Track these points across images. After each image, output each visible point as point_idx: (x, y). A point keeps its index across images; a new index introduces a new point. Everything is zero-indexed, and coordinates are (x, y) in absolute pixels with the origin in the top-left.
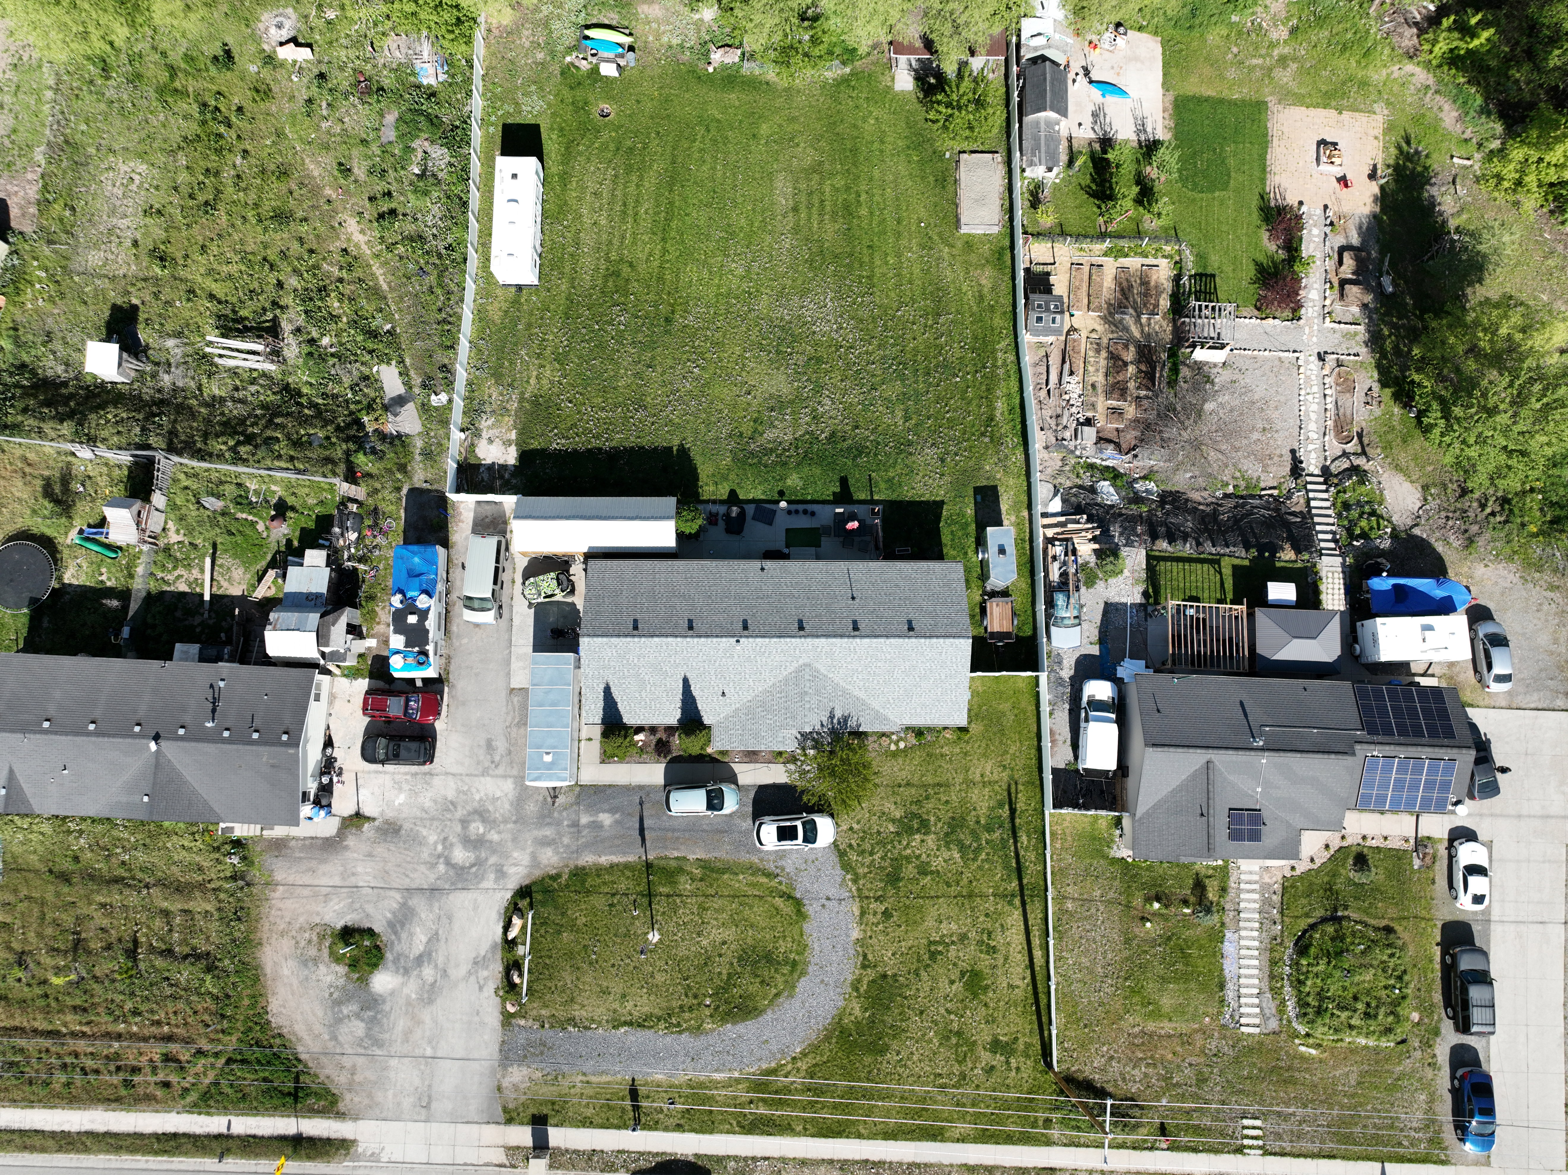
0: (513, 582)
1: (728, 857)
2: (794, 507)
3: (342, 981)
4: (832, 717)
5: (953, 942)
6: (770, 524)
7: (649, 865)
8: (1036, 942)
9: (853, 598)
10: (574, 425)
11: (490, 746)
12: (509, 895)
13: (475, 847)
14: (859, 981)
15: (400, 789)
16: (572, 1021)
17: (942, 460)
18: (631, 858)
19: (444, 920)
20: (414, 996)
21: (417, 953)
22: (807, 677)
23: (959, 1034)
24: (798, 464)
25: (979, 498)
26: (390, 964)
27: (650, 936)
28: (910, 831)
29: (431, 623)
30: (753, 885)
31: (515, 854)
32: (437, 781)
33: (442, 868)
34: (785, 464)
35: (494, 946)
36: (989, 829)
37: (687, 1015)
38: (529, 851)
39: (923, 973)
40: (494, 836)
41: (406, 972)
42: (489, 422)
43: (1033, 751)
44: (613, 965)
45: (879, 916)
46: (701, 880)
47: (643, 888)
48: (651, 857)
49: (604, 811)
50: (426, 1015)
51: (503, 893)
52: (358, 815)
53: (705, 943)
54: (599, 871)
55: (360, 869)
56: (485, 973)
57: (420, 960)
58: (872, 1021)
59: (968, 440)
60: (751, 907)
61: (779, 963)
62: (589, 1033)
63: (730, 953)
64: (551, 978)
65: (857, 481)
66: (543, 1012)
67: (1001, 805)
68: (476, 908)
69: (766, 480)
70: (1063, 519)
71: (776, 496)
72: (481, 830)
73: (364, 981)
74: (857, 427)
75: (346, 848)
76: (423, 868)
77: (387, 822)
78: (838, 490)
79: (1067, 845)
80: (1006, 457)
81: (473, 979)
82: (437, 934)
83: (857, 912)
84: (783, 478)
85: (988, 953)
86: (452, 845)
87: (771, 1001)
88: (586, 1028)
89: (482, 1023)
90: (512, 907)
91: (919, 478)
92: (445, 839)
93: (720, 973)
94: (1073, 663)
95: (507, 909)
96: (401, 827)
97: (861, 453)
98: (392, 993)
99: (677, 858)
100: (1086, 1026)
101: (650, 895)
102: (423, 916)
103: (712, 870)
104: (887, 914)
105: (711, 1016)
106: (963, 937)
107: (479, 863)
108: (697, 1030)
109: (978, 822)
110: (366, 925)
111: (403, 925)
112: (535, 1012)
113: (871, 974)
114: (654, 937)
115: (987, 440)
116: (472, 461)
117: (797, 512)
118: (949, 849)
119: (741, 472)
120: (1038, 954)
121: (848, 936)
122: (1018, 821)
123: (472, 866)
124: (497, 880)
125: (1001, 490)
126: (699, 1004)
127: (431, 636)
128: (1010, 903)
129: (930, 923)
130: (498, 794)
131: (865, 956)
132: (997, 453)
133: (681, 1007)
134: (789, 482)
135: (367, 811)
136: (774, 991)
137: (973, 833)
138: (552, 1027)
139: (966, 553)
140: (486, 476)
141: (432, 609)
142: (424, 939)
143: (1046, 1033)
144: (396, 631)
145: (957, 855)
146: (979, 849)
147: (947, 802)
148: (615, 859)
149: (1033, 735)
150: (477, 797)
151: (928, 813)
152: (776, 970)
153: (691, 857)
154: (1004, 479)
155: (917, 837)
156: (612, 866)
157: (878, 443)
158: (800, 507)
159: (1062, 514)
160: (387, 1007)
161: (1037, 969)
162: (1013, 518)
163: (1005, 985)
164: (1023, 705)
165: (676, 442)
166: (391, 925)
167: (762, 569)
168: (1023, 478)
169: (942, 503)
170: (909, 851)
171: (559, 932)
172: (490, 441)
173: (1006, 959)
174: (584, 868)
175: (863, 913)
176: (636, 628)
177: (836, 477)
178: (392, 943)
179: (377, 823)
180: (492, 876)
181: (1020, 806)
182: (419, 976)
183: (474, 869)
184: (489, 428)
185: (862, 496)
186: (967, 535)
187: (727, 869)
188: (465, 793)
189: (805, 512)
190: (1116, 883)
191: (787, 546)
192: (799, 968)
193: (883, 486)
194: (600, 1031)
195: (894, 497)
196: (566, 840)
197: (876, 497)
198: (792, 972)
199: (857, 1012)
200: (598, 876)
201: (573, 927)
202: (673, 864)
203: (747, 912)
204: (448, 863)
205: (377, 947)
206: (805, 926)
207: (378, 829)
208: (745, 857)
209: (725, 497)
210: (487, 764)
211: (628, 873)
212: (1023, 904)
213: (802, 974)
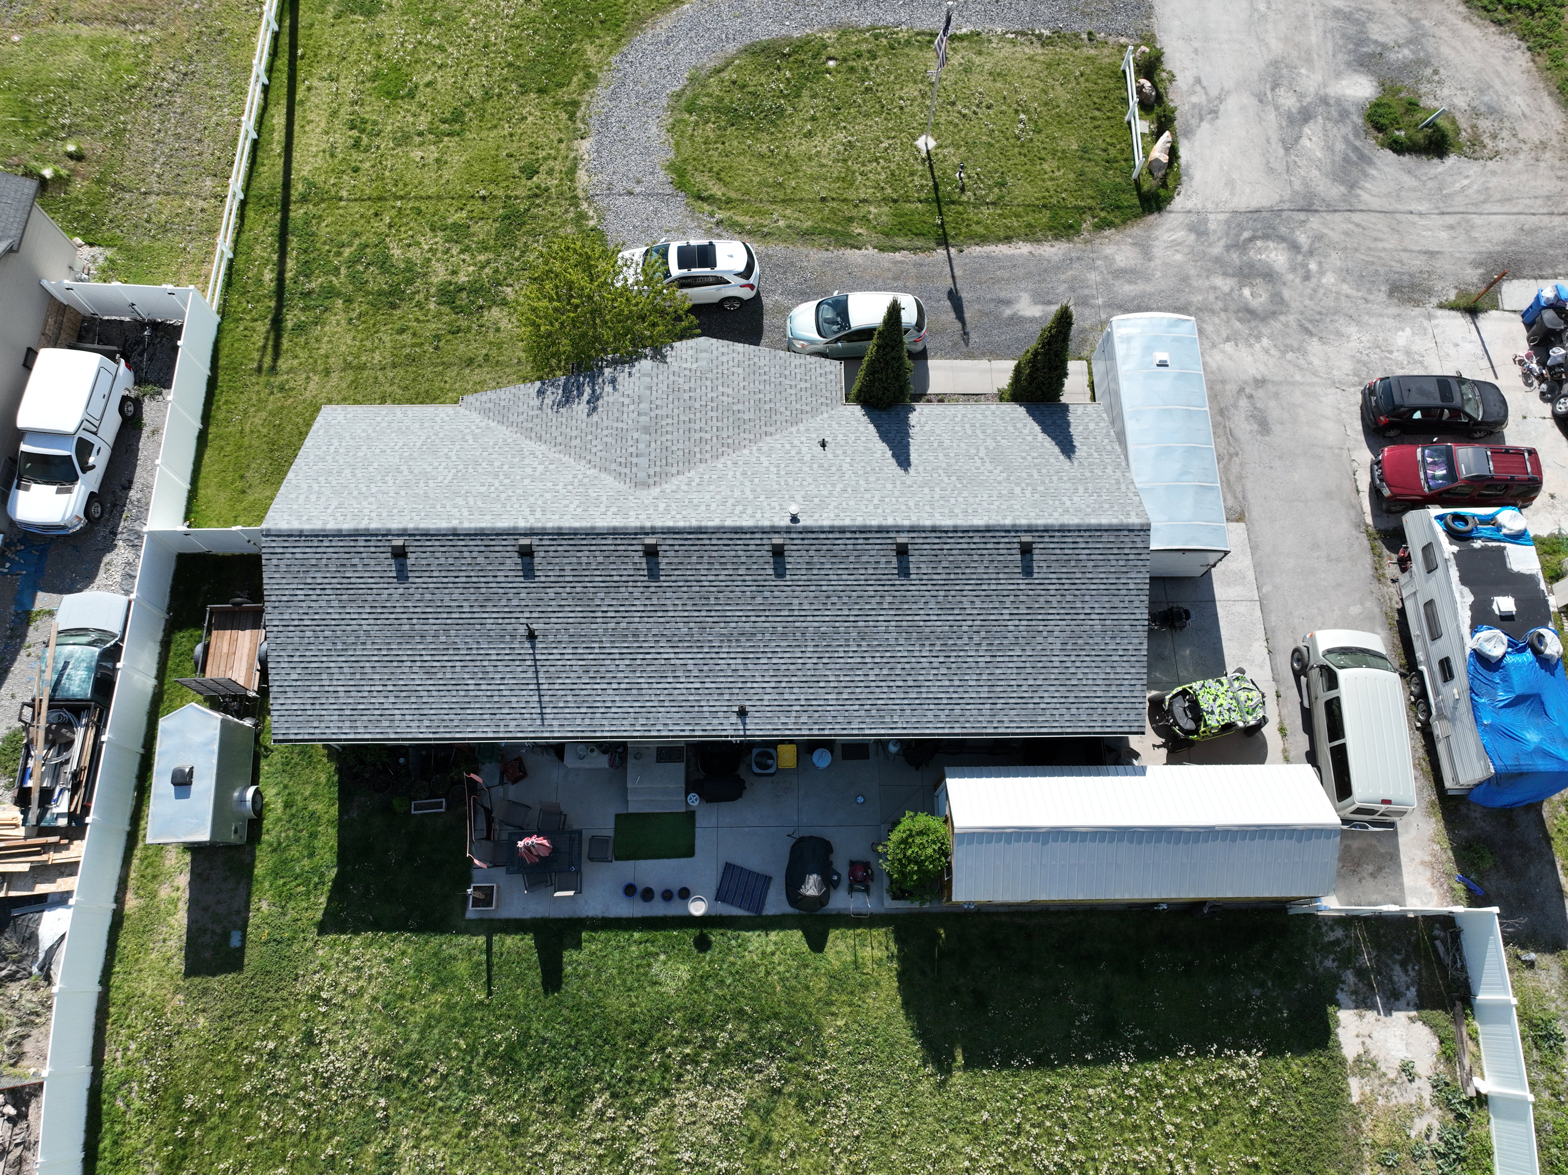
0: (1282, 730)
1: (804, 250)
2: (672, 909)
3: (1424, 88)
5: (420, 134)
6: (730, 869)
7: (944, 241)
8: (279, 136)
9: (532, 636)
10: (1210, 1121)
11: (1263, 423)
12: (1178, 203)
13: (1251, 266)
14: (585, 87)
15: (1408, 353)
16: (1045, 42)
17: (309, 1038)
18: (977, 250)
19: (1280, 167)
20: (1303, 71)
21: (1311, 124)
23: (428, 24)
24: (660, 1021)
25: (235, 941)
26: (1352, 109)
27: (932, 143)
28: (475, 289)
30: (758, 212)
31: (1179, 257)
32: (1344, 367)
33: (1303, 239)
34: (695, 1020)
35: (1188, 133)
36: (330, 292)
37: (864, 47)
38: (1158, 262)
39: (478, 95)
40: (1223, 283)
41: (1324, 101)
42: (1419, 1126)
43: (219, 415)
44: (989, 107)
45: (544, 168)
46: (851, 220)
47: (951, 212)
48: (941, 252)
49: (1032, 320)
50: (1277, 47)
51: (1189, 205)
52: (1472, 311)
53: (840, 136)
54: (1030, 234)
55: (1444, 235)
56: (1194, 99)
57: (1305, 116)
58: (569, 39)
59: (240, 1099)
60: (763, 183)
61: (716, 110)
62: (1017, 27)
63: (799, 123)
64: (1089, 93)
65: (520, 979)
66: (1093, 52)
67: (300, 328)
68: (1230, 184)
69: (738, 975)
70: (41, 889)
71: (715, 937)
72: (1246, 292)
73: (1388, 88)
74: (515, 1130)
75: (1476, 264)
76: (1334, 236)
77: (1417, 303)
78: (569, 955)
79: (192, 267)
80: (149, 1053)
81: (1214, 92)
82: (1287, 149)
83: (582, 176)
84: (700, 981)
85: (364, 121)
86: (1293, 269)
87: (727, 65)
88: (1023, 34)
89: (1188, 39)
90: (1170, 182)
91: (371, 991)
92: (1307, 277)
93: (814, 96)
94: (101, 574)
95: (1178, 181)
96: (1391, 293)
97: (509, 1056)
98: (1338, 75)
99: (895, 249)
100: (221, 32)
101: (938, 201)
102: (1315, 173)
103: (832, 232)
104: (531, 172)
105: (825, 46)
106: (403, 139)
107: (1241, 246)
108: (845, 31)
109: (349, 301)
110: (1406, 159)
111: (1346, 159)
112: (1106, 51)
113: (564, 95)
114: (925, 142)
115: (190, 1100)
116: (1439, 1016)
117: (667, 896)
118: (408, 261)
119: (800, 997)
121: (599, 143)
122: (273, 304)
123: (1251, 239)
124: (1205, 221)
125: (178, 964)
126: (845, 60)
128: (311, 184)
129: (457, 159)
130: (1229, 347)
131: (572, 117)
132: (171, 1063)
133: (874, 57)
134: (684, 971)
135: (1458, 322)
136: (725, 75)
137: (360, 284)
138: (1077, 36)
139: (287, 805)
140: (1400, 977)
142: (1305, 142)
143: (287, 23)
145: (396, 252)
146: (353, 262)
147: (402, 331)
148: (1002, 250)
149: (213, 443)
150: (1265, 341)
151: (439, 315)
152: (721, 100)
153: (871, 251)
154: (166, 992)
155: (462, 278)
156: (1008, 239)
157: (464, 1084)
158: (658, 909)
159: (42, 902)
160: (1342, 57)
161: (284, 101)
162: (164, 892)
163: (342, 81)
165: (959, 1078)
166: (1365, 159)
167: (742, 713)
168: (116, 996)
169: (323, 928)
170: (482, 258)
171: (1085, 150)
172: (1407, 1070)
173: (334, 114)
174: (1057, 237)
175: (572, 171)
177: (571, 986)
178: (1357, 135)
179: (1435, 301)
180: (1212, 226)
181: (263, 327)
182: (1301, 96)
183: (1246, 235)
184: (1420, 1110)
185: (511, 941)
186: (276, 849)
187: (806, 235)
188: (1288, 348)
189: (648, 895)
190: (115, 211)
191: (690, 816)
192: (683, 102)
193: (462, 968)
194: (999, 30)
195: (436, 941)
196: (1093, 277)
197: (481, 940)
198: (696, 97)
199: (590, 51)
200: (1030, 226)
201: (1063, 156)
202: (901, 241)
203: (770, 175)
204: (1293, 245)
205: (1379, 128)
206: (671, 155)
207: (1429, 292)
208: (777, 249)
209: (833, 934)
210: (1260, 393)
211: (978, 229)
212: (287, 185)
213: (679, 95)
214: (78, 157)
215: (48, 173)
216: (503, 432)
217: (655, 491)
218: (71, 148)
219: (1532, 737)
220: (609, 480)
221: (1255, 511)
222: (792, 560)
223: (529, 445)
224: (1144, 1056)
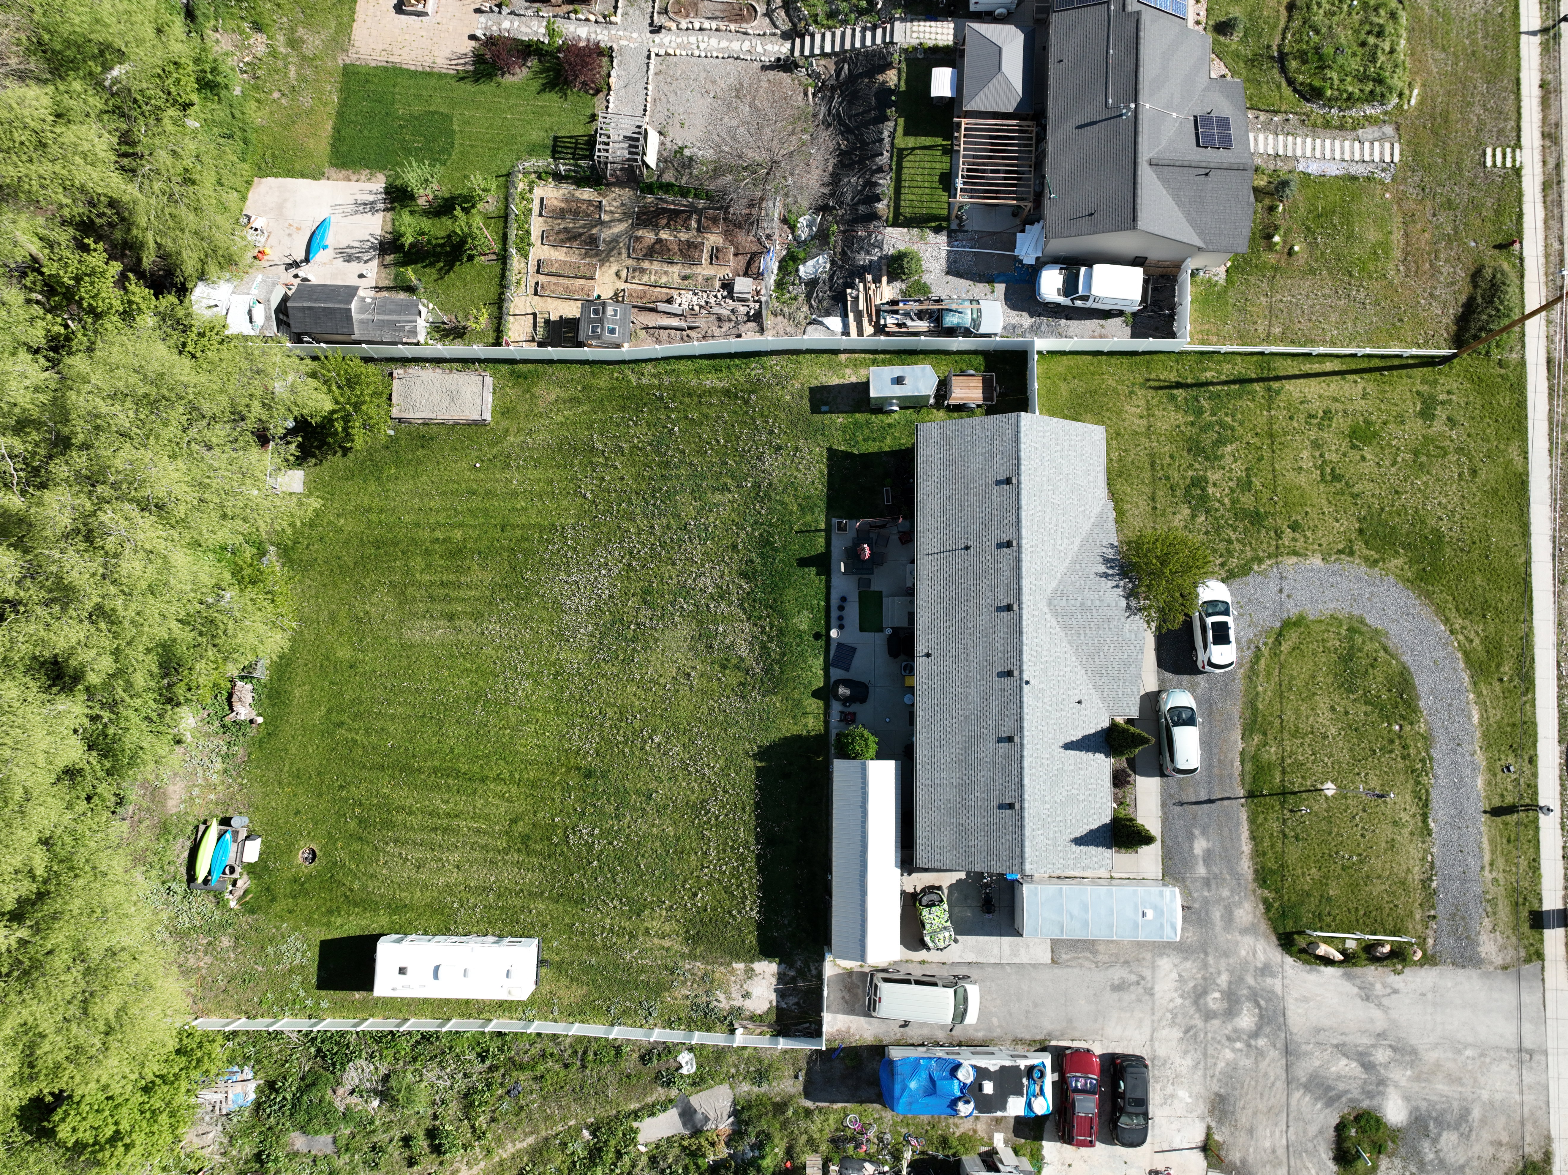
0: (923, 962)
1: (1239, 703)
2: (834, 621)
3: (1397, 1162)
4: (1106, 576)
5: (1321, 456)
6: (853, 650)
7: (1251, 795)
8: (1316, 368)
9: (967, 548)
10: (726, 889)
11: (1119, 988)
12: (1289, 960)
13: (1237, 1002)
14: (1366, 559)
15: (1172, 1096)
16: (1426, 883)
17: (779, 448)
18: (1244, 816)
19: (1321, 1037)
20: (1409, 1073)
21: (1360, 1069)
22: (1064, 603)
23: (1416, 453)
24: (782, 615)
25: (824, 408)
26: (1375, 1102)
27: (1330, 793)
28: (1204, 498)
29: (992, 1064)
30: (1269, 675)
31: (1243, 953)
32: (1162, 1051)
33: (1261, 1042)
34: (781, 632)
35: (1348, 977)
36: (1200, 412)
37: (1412, 751)
38: (1239, 938)
39: (1355, 490)
40: (1223, 980)
41: (1382, 1082)
42: (722, 997)
43: (1114, 360)
44: (1363, 836)
45: (1297, 535)
46: (1265, 734)
47: (1275, 802)
48: (1242, 793)
49: (1191, 848)
50: (1431, 1057)
51: (1287, 967)
52: (1206, 1148)
53: (1333, 731)
54: (1258, 853)
55: (1267, 1144)
56: (1378, 986)
57: (1368, 1066)
58: (1407, 546)
59: (753, 419)
60: (1292, 678)
61: (1352, 648)
62: (1438, 864)
63: (1342, 702)
64: (1380, 909)
65: (803, 546)
66: (1418, 917)
67: (1173, 398)
68: (1305, 999)
69: (801, 654)
70: (851, 315)
71: (821, 642)
72: (1217, 995)
73: (1395, 1134)
74: (735, 547)
75: (1244, 1162)
76: (1263, 1065)
77: (1211, 1112)
78: (813, 570)
79: (1214, 330)
80: (774, 376)
81: (1385, 1001)
82: (1337, 1046)
83: (1294, 559)
84: (799, 635)
85: (1331, 419)
86: (1235, 1030)
87: (1392, 656)
88: (1432, 867)
89: (1434, 989)
90: (1304, 956)
91: (800, 476)
92: (1229, 1039)
93: (1366, 714)
94: (1015, 313)
95: (1306, 962)
96: (1217, 1095)
97: (768, 542)
98: (1407, 1099)
99: (1242, 762)
100: (1401, 320)
101: (1284, 793)
102: (1317, 1063)
103: (1255, 721)
104: (1295, 526)
105: (1411, 724)
106: (1316, 444)
107: (1254, 997)
108: (1427, 739)
109: (1193, 424)
110: (1331, 1133)
111: (1329, 1088)
112: (1419, 927)
113: (1359, 546)
114: (1330, 789)
115: (754, 397)
116: (773, 1017)
117: (840, 618)
118: (1223, 456)
119: (790, 684)
120: (1329, 366)
121: (1320, 570)
122: (1189, 381)
123: (1258, 1006)
124: (1273, 975)
125: (815, 383)
126: (1400, 737)
127: (1008, 1063)
128: (1278, 393)
129: (1302, 480)
130: (1174, 975)
131: (1340, 552)
132: (770, 386)
133: (1404, 758)
134: (804, 627)
135: (1199, 1137)
136: (1382, 653)
137: (1203, 430)
138: (1433, 907)
139: (890, 425)
140: (792, 1000)
141: (974, 1062)
142: (1344, 1061)
143: (1411, 361)
144: (1003, 1108)
145: (1229, 448)
146: (1221, 423)
147: (1171, 457)
148: (1245, 834)
149: (1095, 360)
150: (1179, 1001)
151: (1184, 478)
152: (1360, 650)
153: (1240, 746)
154: (802, 379)
155: (1210, 490)
156: (1253, 838)
157: (756, 522)
158: (834, 614)
159: (845, 316)
160: (1424, 1105)
161: (1344, 367)
162: (848, 371)
163: (1363, 402)
164: (1062, 369)
165: (750, 763)
166: (1330, 1103)
167: (928, 655)
168: (801, 358)
169: (829, 449)
170: (1226, 501)
171: (1329, 899)
172: (747, 995)
173: (1336, 400)
174: (1256, 871)
175: (1295, 553)
176: (1011, 806)
177: (799, 572)
178: (1351, 1100)
179: (1213, 1124)
180: (1269, 980)
181: (1173, 377)
182: (1386, 1066)
183: (1262, 1003)
184: (729, 998)
185: (821, 541)
186: (868, 422)
187: (1252, 704)
188: (1175, 1016)
189: (841, 608)
190: (1252, 280)
191: (881, 630)
192: (1356, 625)
193: (809, 518)
194: (1434, 850)
195: (822, 505)
196: (1226, 893)
197: (823, 526)
198: (1361, 633)
199: (1399, 562)
200: (1264, 854)
201: (1323, 883)
202: (1249, 766)
203: (1298, 682)
204: (1255, 1035)
205: (1358, 1118)
206: (1311, 617)
207: (1220, 1122)
208: (1239, 685)
209: (821, 703)
210: (1140, 990)
211: (1260, 819)
212: (1277, 378)
213: (1362, 622)
214: (1290, 252)
215: (1277, 239)
216: (1086, 526)
217: (1046, 609)
218: (1296, 248)
219: (913, 1085)
220: (1054, 585)
221: (1058, 971)
222: (1005, 680)
223: (1077, 541)
224: (759, 857)
